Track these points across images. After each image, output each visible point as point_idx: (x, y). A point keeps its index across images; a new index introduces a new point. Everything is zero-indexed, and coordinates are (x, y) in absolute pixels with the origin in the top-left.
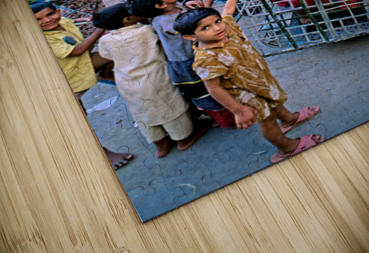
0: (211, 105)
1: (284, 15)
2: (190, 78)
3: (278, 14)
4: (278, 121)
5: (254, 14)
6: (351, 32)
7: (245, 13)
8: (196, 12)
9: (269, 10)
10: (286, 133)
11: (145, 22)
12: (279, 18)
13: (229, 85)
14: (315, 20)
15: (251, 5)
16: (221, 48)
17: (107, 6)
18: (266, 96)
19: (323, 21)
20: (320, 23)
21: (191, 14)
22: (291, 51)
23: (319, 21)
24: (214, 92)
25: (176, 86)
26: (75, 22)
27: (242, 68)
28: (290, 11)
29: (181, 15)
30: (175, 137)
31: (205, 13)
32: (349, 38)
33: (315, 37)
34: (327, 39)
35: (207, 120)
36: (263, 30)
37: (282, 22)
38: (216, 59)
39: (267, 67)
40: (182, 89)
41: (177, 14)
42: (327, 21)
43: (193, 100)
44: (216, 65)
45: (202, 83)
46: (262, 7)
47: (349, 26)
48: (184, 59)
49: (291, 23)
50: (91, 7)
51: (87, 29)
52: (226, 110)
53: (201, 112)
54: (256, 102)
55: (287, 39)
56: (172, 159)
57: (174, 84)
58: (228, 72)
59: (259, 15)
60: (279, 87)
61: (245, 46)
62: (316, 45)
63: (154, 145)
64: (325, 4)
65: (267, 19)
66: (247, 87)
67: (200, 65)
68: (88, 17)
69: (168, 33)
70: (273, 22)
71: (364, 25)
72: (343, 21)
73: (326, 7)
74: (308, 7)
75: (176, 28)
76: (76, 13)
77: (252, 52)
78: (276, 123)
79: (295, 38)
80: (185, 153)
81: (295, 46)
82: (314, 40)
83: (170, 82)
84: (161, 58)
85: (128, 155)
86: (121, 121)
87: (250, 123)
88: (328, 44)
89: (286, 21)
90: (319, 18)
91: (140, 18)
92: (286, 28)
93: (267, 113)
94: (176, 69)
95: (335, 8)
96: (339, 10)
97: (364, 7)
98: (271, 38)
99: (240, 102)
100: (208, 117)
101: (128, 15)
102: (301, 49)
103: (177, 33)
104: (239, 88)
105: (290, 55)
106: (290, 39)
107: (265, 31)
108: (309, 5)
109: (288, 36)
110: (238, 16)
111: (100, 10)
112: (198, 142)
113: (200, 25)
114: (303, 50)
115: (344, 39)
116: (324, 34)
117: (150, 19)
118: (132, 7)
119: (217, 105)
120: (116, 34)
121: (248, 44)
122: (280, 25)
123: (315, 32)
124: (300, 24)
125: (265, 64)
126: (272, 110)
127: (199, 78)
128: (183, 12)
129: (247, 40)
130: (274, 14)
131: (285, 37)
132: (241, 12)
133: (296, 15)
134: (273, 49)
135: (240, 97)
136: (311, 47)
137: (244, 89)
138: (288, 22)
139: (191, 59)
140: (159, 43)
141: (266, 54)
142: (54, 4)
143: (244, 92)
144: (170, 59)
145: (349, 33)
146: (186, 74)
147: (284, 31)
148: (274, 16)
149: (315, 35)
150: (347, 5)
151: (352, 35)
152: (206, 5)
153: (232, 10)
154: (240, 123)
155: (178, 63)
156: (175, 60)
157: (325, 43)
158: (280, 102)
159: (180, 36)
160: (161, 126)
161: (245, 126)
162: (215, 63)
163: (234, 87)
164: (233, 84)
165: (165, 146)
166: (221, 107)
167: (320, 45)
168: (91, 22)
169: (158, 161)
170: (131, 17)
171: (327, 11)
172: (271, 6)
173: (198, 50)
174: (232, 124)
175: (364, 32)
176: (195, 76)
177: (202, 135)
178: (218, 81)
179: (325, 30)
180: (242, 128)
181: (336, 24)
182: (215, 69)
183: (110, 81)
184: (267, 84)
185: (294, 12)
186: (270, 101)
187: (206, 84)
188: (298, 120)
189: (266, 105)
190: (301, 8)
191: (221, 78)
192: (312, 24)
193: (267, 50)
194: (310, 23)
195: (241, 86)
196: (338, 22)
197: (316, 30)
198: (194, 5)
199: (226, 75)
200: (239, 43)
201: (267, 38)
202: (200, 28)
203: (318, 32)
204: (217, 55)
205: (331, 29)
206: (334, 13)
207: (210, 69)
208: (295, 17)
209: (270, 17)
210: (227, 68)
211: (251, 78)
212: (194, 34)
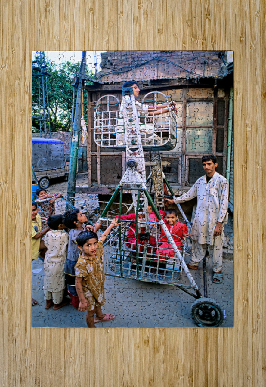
0: (73, 291)
1: (125, 252)
2: (71, 272)
3: (123, 250)
4: (95, 314)
5: (112, 245)
6: (152, 278)
7: (109, 243)
8: (89, 233)
9: (120, 246)
10: (96, 323)
11: (67, 231)
12: (122, 253)
13: (84, 284)
14: (138, 262)
15: (114, 239)
16: (90, 260)
17: (56, 214)
18: (96, 298)
19: (141, 264)
20: (140, 265)
21: (86, 233)
22: (118, 277)
23: (140, 264)
24: (77, 285)
25: (65, 274)
26: (42, 219)
27: (94, 277)
28: (129, 251)
29: (82, 232)
30: (54, 302)
31: (92, 235)
32: (149, 281)
33: (133, 273)
34: (138, 277)
35: (69, 299)
36: (112, 258)
37: (122, 257)
38: (85, 266)
39: (104, 281)
40: (67, 277)
41: (81, 231)
42: (143, 266)
43: (68, 285)
44: (84, 270)
45: (75, 277)
46: (118, 243)
47: (153, 274)
48: (73, 260)
49: (127, 259)
50: (50, 212)
51: (44, 225)
52: (78, 297)
53: (68, 294)
54: (91, 299)
55: (120, 269)
56: (50, 312)
57: (64, 272)
58: (87, 276)
59: (114, 247)
60: (104, 296)
61: (100, 264)
62: (131, 279)
63: (46, 301)
64: (148, 254)
65: (117, 252)
66: (91, 289)
67: (78, 267)
68: (47, 217)
69: (73, 241)
70: (118, 255)
71: (160, 276)
72: (152, 269)
73: (148, 256)
74: (139, 252)
75: (77, 240)
76: (43, 213)
77: (102, 269)
78: (93, 316)
79: (124, 269)
80: (55, 311)
81: (122, 275)
82: (132, 275)
83: (63, 271)
84: (65, 256)
85: (36, 301)
86: (39, 282)
87: (84, 309)
88: (137, 281)
89: (125, 257)
90: (141, 261)
91: (65, 227)
92: (123, 262)
93: (93, 308)
94: (68, 265)
95: (152, 258)
96: (153, 261)
97: (166, 264)
98: (114, 265)
99: (85, 295)
100: (70, 298)
101: (62, 223)
102: (123, 278)
103: (76, 243)
104: (88, 288)
105: (117, 279)
106: (121, 269)
107: (113, 259)
108: (140, 251)
109: (121, 266)
110: (105, 244)
111: (53, 215)
112: (62, 309)
113: (87, 242)
114: (124, 279)
115: (146, 281)
116: (138, 273)
117: (69, 229)
118: (65, 219)
119: (76, 293)
120: (54, 233)
121: (102, 263)
122: (121, 258)
123: (134, 270)
124: (130, 261)
125: (104, 279)
126: (96, 307)
127: (75, 274)
128: (83, 231)
129: (103, 261)
130: (121, 249)
131: (120, 267)
132: (108, 241)
133: (131, 255)
134: (111, 272)
135: (86, 293)
136: (129, 279)
137: (89, 290)
138: (125, 258)
139: (76, 262)
140: (67, 246)
141: (107, 273)
142: (37, 204)
143: (88, 291)
144: (68, 258)
145: (150, 278)
146: (71, 269)
147: (121, 263)
148: (121, 251)
149: (134, 272)
150: (158, 259)
151: (151, 280)
152: (94, 231)
153: (104, 238)
154: (80, 308)
155: (70, 261)
156: (70, 259)
157: (135, 279)
158: (101, 305)
159: (76, 245)
160: (51, 293)
161: (81, 310)
162: (84, 268)
163: (86, 286)
164: (86, 284)
165: (49, 304)
166: (77, 295)
167: (133, 279)
168: (47, 221)
169: (44, 310)
170: (63, 225)
171: (146, 259)
172: (122, 243)
173: (81, 257)
174: (77, 307)
175: (158, 281)
176: (74, 273)
177: (64, 306)
178: (81, 279)
179: (140, 271)
180: (80, 310)
181: (147, 270)
182: (83, 272)
183: (43, 259)
184: (100, 292)
185: (131, 252)
186: (97, 301)
187: (76, 278)
188: (103, 319)
189: (94, 303)
190: (135, 251)
191: (83, 278)
192: (136, 264)
193: (109, 271)
194: (135, 263)
195: (89, 287)
196: (148, 268)
197: (135, 269)
198: (89, 228)
199: (86, 277)
200: (98, 261)
201: (112, 263)
202: (86, 244)
203: (136, 270)
204: (87, 264)
205: (143, 272)
206: (149, 262)
207: (81, 271)
208: (130, 256)
209: (119, 251)
210: (87, 274)
211: (95, 285)
212: (83, 247)
